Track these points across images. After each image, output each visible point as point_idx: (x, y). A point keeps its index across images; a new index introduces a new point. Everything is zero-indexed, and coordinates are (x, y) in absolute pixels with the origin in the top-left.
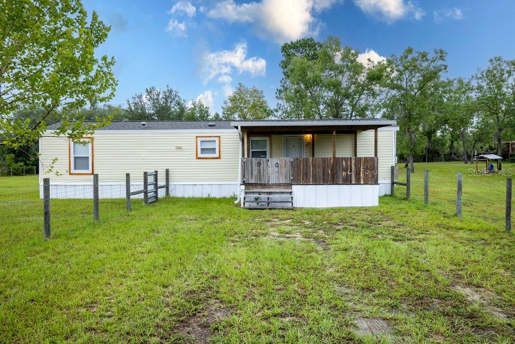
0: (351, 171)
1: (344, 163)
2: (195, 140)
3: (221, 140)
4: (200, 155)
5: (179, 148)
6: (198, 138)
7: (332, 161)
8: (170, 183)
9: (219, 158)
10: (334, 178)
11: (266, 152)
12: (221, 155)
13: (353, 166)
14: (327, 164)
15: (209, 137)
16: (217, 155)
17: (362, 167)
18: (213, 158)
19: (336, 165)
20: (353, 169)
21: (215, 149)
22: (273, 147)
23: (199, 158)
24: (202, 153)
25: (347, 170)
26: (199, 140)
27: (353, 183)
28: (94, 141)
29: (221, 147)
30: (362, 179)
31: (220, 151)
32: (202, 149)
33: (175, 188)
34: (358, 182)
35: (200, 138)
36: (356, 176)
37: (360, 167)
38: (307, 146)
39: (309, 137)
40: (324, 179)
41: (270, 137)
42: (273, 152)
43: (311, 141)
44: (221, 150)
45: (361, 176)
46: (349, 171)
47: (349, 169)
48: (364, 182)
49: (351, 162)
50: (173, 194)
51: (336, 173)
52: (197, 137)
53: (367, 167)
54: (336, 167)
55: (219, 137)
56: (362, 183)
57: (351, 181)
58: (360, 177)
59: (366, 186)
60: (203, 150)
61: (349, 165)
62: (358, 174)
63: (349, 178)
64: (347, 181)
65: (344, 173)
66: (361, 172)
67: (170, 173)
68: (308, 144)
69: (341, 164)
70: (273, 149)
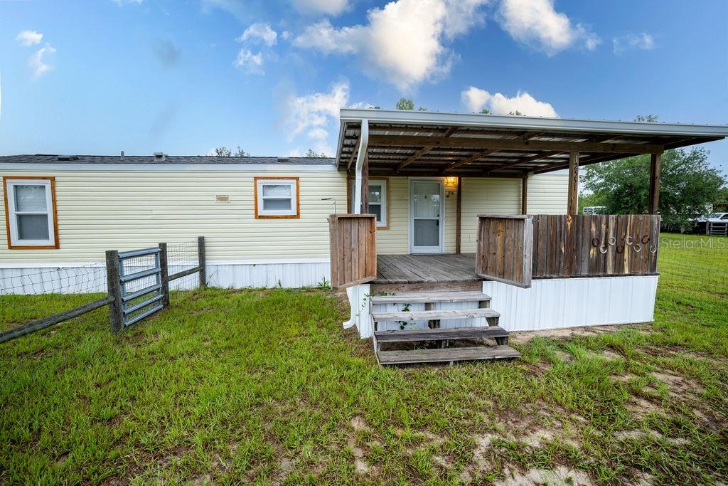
0: (606, 247)
1: (593, 229)
2: (253, 184)
3: (300, 184)
4: (262, 212)
5: (223, 199)
6: (258, 181)
7: (569, 224)
8: (208, 263)
9: (297, 216)
10: (571, 263)
11: (380, 206)
12: (301, 211)
13: (611, 236)
14: (558, 230)
15: (278, 178)
16: (293, 212)
17: (628, 237)
18: (286, 217)
19: (577, 232)
20: (610, 242)
21: (289, 200)
22: (392, 198)
23: (261, 217)
24: (265, 207)
25: (599, 243)
26: (260, 183)
27: (610, 272)
28: (57, 184)
29: (301, 198)
30: (626, 263)
31: (298, 205)
32: (266, 201)
33: (217, 271)
34: (618, 272)
35: (262, 181)
36: (615, 258)
37: (625, 236)
38: (448, 196)
39: (451, 181)
40: (551, 267)
41: (388, 180)
42: (392, 207)
43: (455, 189)
44: (301, 202)
45: (626, 256)
46: (602, 245)
47: (603, 242)
48: (630, 270)
49: (607, 227)
50: (212, 282)
51: (577, 250)
52: (256, 179)
53: (638, 237)
54: (577, 239)
55: (297, 179)
56: (627, 272)
57: (605, 270)
58: (624, 260)
59: (635, 278)
60: (268, 203)
61: (604, 232)
62: (619, 251)
63: (602, 262)
64: (597, 269)
65: (592, 251)
66: (626, 249)
67: (207, 244)
68: (450, 193)
69: (587, 231)
70: (392, 202)
